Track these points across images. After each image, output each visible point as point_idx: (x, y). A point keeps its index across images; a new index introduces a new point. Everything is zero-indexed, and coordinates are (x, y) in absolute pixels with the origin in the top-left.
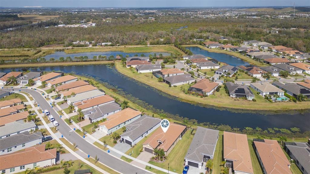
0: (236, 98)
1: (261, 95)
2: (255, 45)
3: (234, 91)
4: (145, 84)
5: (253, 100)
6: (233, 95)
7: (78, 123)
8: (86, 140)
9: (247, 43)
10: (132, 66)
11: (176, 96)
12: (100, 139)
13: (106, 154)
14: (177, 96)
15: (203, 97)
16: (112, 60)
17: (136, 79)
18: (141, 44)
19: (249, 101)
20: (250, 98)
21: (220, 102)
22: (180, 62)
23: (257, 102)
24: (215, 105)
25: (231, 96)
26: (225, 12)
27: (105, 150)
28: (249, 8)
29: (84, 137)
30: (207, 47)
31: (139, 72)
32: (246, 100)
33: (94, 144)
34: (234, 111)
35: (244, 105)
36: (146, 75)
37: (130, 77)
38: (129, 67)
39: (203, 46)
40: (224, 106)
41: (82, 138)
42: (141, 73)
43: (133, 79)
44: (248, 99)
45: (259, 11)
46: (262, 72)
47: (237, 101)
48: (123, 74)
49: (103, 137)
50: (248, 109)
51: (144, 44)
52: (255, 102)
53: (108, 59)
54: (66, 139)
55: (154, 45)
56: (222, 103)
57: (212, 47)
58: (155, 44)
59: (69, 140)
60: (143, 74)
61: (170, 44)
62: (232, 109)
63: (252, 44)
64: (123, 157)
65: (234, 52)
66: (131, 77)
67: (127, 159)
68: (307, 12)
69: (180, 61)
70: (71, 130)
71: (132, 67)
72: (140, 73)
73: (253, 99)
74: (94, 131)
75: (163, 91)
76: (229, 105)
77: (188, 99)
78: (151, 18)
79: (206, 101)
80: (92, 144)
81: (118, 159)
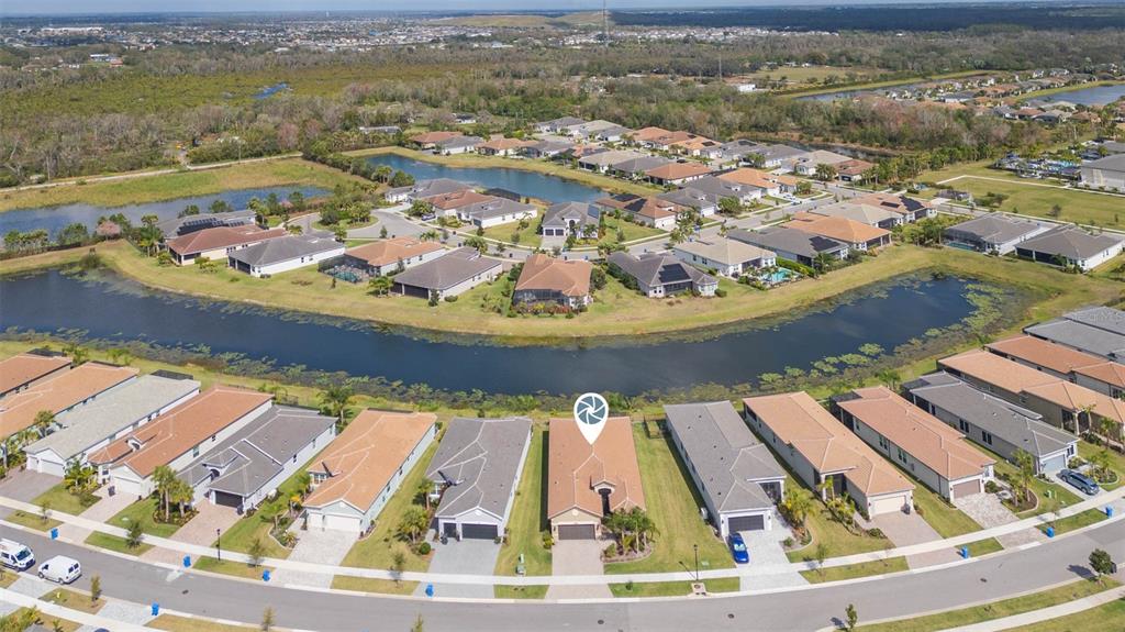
0: (667, 297)
1: (722, 275)
2: (575, 131)
3: (657, 275)
4: (318, 315)
5: (718, 294)
6: (658, 290)
7: (172, 533)
8: (287, 586)
9: (548, 128)
10: (204, 255)
11: (477, 331)
12: (345, 559)
13: (422, 603)
14: (484, 332)
15: (575, 315)
16: (78, 245)
17: (264, 304)
18: (148, 165)
19: (709, 297)
20: (709, 291)
21: (632, 319)
22: (387, 215)
23: (730, 297)
24: (626, 332)
25: (651, 293)
26: (387, 29)
27: (409, 592)
28: (455, 15)
29: (266, 577)
30: (435, 153)
31: (257, 275)
32: (698, 298)
33: (334, 586)
34: (690, 338)
35: (704, 315)
36: (299, 281)
37: (226, 298)
38: (192, 261)
39: (416, 149)
40: (655, 330)
41: (258, 586)
42: (269, 276)
43: (246, 304)
44: (703, 294)
45: (494, 24)
46: (672, 208)
47: (677, 306)
48: (180, 295)
49: (351, 550)
50: (720, 322)
51: (165, 164)
52: (724, 299)
53: (54, 243)
54: (189, 616)
55: (212, 161)
56: (639, 322)
57: (454, 151)
58: (217, 160)
59: (204, 612)
60: (282, 276)
61: (279, 153)
62: (680, 332)
63: (567, 131)
64: (501, 591)
65: (529, 159)
66: (236, 299)
67: (523, 591)
68: (630, 27)
69: (380, 210)
70: (172, 570)
71: (206, 260)
72: (262, 277)
73: (716, 292)
74: (289, 542)
75: (414, 324)
76: (665, 323)
77: (530, 333)
78: (104, 59)
79: (588, 325)
80: (328, 590)
81: (488, 605)
